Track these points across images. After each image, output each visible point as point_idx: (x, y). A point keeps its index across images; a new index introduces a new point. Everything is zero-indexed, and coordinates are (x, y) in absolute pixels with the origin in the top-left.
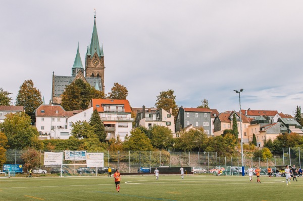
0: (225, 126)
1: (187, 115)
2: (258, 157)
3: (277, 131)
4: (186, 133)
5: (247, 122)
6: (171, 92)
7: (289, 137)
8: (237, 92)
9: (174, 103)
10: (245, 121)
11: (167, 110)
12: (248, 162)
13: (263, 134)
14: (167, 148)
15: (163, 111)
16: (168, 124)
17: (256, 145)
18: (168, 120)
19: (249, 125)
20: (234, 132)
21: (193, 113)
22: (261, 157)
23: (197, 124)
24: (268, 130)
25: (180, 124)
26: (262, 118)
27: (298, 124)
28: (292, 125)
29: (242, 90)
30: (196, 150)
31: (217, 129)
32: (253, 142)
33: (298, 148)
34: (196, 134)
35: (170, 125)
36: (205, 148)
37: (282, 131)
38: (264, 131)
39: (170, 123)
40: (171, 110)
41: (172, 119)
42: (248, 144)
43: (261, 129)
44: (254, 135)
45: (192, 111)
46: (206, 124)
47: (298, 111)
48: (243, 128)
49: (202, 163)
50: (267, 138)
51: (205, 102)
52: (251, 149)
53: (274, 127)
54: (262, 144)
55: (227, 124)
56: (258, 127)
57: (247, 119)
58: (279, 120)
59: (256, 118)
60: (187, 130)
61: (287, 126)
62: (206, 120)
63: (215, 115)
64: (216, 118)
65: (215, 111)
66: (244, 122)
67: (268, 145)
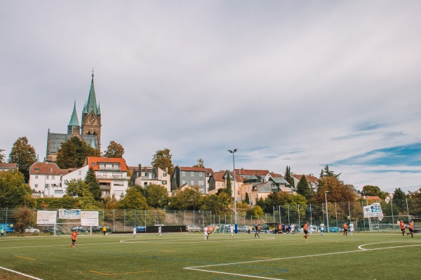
0: (220, 185)
1: (183, 174)
2: (250, 215)
3: (269, 190)
4: (182, 192)
5: (241, 181)
6: (167, 151)
7: (279, 196)
8: (231, 152)
9: (170, 162)
10: (239, 180)
11: (163, 169)
12: (241, 220)
13: (255, 193)
14: (162, 207)
15: (159, 170)
16: (164, 182)
17: (248, 203)
18: (164, 179)
19: (242, 183)
20: (228, 190)
21: (188, 173)
22: (254, 215)
23: (192, 183)
24: (260, 189)
25: (176, 183)
26: (255, 178)
27: (288, 184)
28: (282, 184)
29: (235, 150)
30: (193, 208)
31: (212, 188)
32: (246, 200)
33: (287, 206)
34: (192, 192)
35: (166, 184)
36: (200, 206)
37: (272, 190)
38: (256, 190)
39: (166, 181)
40: (167, 169)
41: (168, 178)
42: (241, 203)
43: (253, 188)
44: (247, 194)
45: (188, 170)
46: (201, 183)
47: (288, 170)
48: (236, 186)
49: (197, 222)
50: (259, 197)
51: (200, 161)
52: (244, 207)
53: (265, 186)
54: (254, 203)
55: (221, 183)
56: (250, 186)
57: (241, 178)
58: (270, 179)
59: (249, 177)
60: (183, 189)
61: (278, 185)
62: (201, 179)
63: (210, 175)
64: (211, 177)
65: (210, 170)
66: (237, 181)
67: (260, 203)
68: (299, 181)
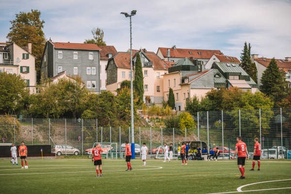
0: (124, 75)
1: (59, 55)
2: (173, 127)
3: (209, 84)
4: (53, 87)
5: (162, 69)
6: (36, 15)
7: (225, 95)
8: (126, 15)
9: (41, 33)
10: (158, 67)
11: (24, 46)
12: (156, 136)
13: (185, 89)
14: (17, 112)
15: (16, 47)
16: (24, 70)
17: (173, 107)
18: (24, 63)
20: (138, 84)
21: (69, 53)
22: (178, 127)
23: (76, 71)
24: (193, 83)
25: (44, 69)
26: (187, 62)
27: (244, 73)
28: (234, 74)
29: (134, 13)
30: (70, 114)
31: (111, 80)
32: (169, 102)
33: (238, 112)
34: (69, 87)
35: (28, 71)
36: (82, 112)
37: (216, 84)
38: (187, 85)
39: (28, 68)
40: (30, 45)
41: (31, 62)
42: (161, 106)
43: (183, 81)
44: (171, 91)
45: (69, 48)
46: (91, 71)
47: (247, 50)
48: (152, 77)
49: (74, 139)
50: (192, 96)
51: (98, 33)
52: (164, 114)
53: (204, 77)
54: (183, 106)
55: (127, 72)
56: (178, 77)
57: (162, 63)
58: (214, 66)
59: (177, 61)
60: (56, 81)
61: (226, 75)
62: (91, 63)
63: (110, 56)
64: (110, 61)
65: (112, 49)
66: (156, 69)
67: (193, 107)
68: (265, 69)
